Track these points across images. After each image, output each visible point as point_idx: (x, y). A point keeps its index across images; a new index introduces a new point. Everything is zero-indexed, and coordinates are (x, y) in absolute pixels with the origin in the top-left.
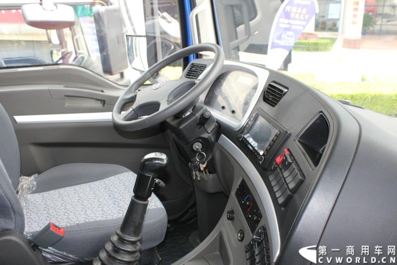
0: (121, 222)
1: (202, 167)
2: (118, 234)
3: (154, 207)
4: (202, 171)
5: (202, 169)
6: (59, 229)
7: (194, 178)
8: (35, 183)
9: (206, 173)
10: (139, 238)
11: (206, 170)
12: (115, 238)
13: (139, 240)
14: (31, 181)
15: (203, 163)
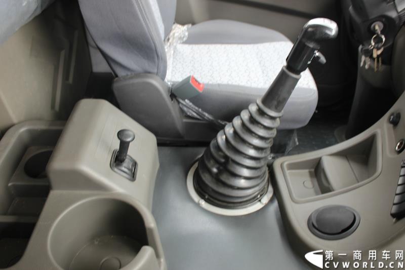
0: (263, 93)
1: (376, 53)
2: (258, 105)
3: (305, 86)
4: (374, 59)
5: (375, 55)
6: (199, 84)
7: (362, 64)
8: (187, 34)
9: (378, 61)
10: (280, 114)
11: (380, 59)
12: (253, 108)
13: (280, 117)
14: (183, 31)
15: (378, 49)
